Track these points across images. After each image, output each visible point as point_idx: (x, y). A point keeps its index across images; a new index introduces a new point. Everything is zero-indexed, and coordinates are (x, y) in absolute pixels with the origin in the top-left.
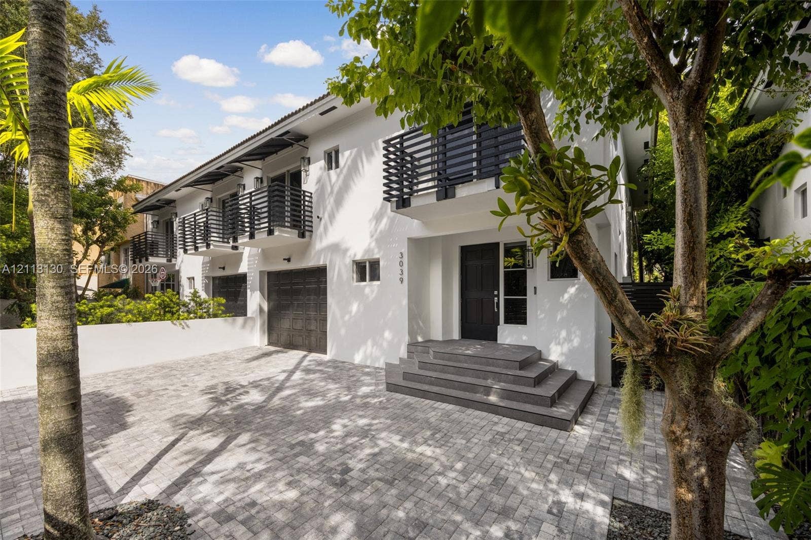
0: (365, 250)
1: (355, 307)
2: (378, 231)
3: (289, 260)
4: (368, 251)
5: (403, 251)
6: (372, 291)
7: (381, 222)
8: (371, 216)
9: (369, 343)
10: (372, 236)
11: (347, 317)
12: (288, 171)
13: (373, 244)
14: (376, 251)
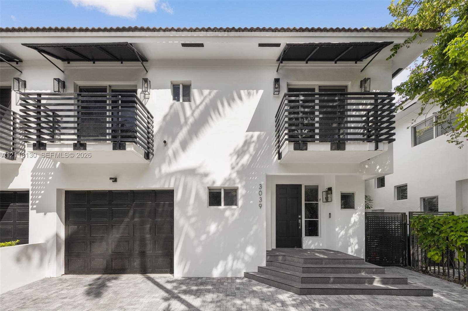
0: (225, 179)
1: (213, 228)
2: (240, 164)
3: (115, 180)
4: (229, 179)
5: (262, 183)
6: (233, 215)
7: (242, 157)
8: (232, 151)
9: (230, 258)
10: (233, 168)
11: (203, 237)
12: (110, 86)
13: (234, 175)
14: (237, 181)
